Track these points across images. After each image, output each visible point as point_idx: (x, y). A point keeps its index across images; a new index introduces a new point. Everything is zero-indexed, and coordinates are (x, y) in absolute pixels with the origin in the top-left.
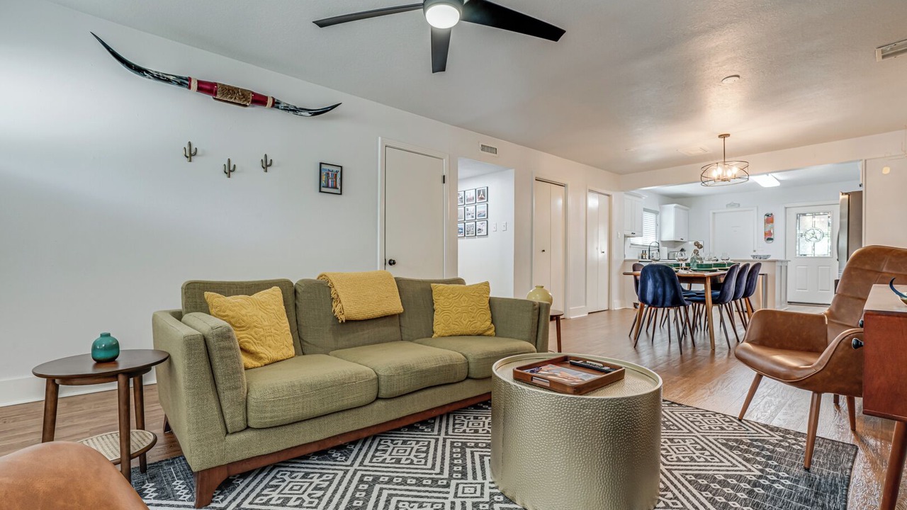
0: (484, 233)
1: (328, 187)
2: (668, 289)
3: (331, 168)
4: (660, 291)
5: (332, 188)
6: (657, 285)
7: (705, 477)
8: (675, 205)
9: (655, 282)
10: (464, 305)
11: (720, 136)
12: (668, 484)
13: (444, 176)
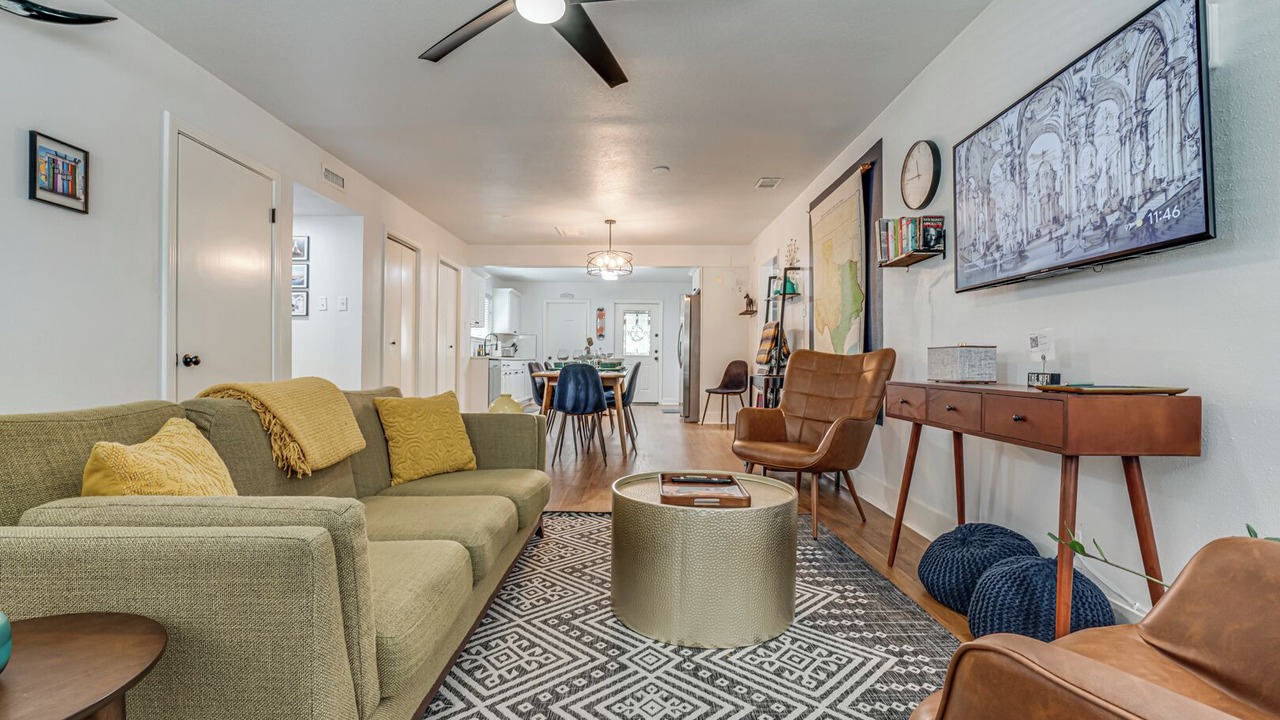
0: (301, 310)
1: (53, 190)
2: (591, 392)
3: (62, 150)
4: (582, 395)
5: (63, 194)
6: (580, 388)
8: (510, 290)
9: (577, 383)
10: (436, 427)
11: (606, 221)
13: (274, 211)
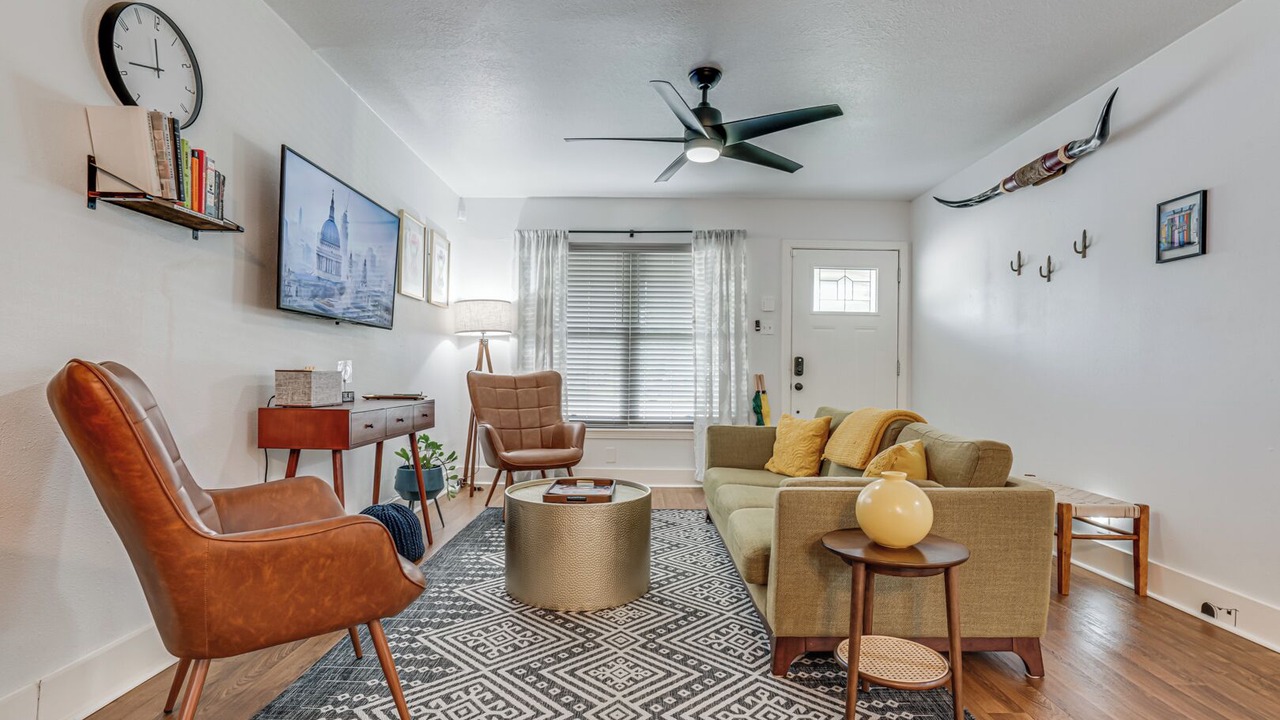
7: (472, 616)
12: (502, 601)
